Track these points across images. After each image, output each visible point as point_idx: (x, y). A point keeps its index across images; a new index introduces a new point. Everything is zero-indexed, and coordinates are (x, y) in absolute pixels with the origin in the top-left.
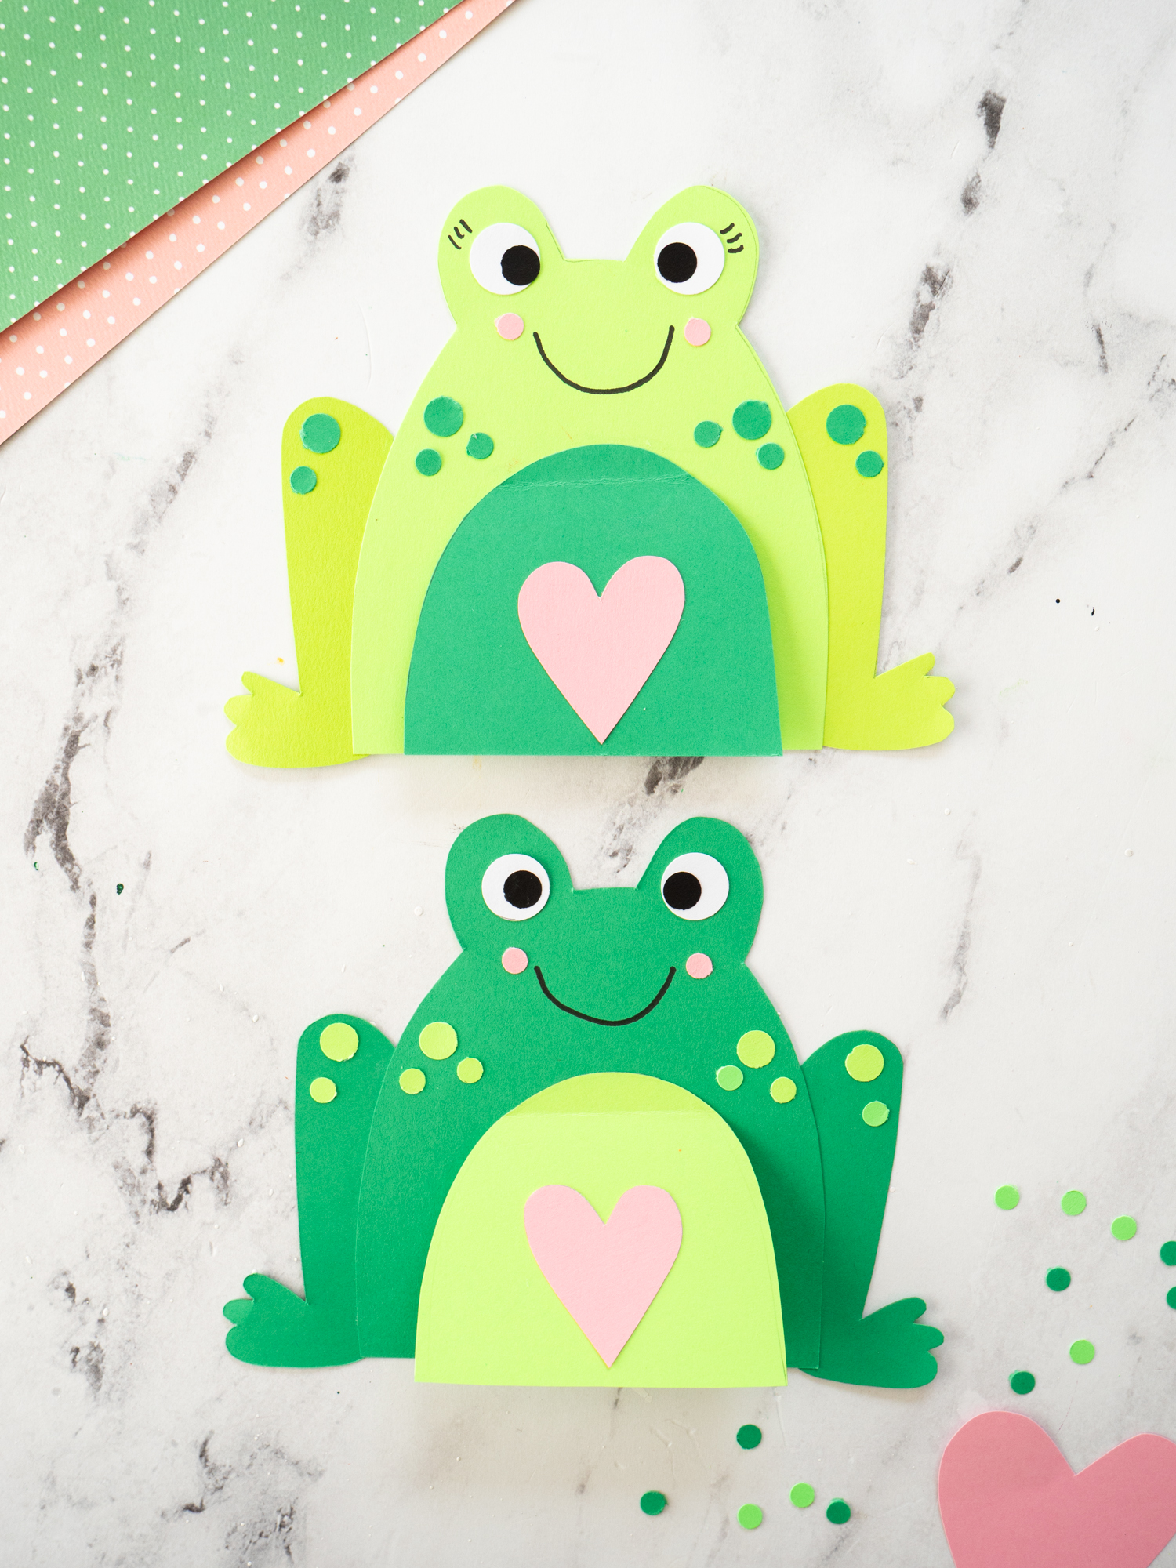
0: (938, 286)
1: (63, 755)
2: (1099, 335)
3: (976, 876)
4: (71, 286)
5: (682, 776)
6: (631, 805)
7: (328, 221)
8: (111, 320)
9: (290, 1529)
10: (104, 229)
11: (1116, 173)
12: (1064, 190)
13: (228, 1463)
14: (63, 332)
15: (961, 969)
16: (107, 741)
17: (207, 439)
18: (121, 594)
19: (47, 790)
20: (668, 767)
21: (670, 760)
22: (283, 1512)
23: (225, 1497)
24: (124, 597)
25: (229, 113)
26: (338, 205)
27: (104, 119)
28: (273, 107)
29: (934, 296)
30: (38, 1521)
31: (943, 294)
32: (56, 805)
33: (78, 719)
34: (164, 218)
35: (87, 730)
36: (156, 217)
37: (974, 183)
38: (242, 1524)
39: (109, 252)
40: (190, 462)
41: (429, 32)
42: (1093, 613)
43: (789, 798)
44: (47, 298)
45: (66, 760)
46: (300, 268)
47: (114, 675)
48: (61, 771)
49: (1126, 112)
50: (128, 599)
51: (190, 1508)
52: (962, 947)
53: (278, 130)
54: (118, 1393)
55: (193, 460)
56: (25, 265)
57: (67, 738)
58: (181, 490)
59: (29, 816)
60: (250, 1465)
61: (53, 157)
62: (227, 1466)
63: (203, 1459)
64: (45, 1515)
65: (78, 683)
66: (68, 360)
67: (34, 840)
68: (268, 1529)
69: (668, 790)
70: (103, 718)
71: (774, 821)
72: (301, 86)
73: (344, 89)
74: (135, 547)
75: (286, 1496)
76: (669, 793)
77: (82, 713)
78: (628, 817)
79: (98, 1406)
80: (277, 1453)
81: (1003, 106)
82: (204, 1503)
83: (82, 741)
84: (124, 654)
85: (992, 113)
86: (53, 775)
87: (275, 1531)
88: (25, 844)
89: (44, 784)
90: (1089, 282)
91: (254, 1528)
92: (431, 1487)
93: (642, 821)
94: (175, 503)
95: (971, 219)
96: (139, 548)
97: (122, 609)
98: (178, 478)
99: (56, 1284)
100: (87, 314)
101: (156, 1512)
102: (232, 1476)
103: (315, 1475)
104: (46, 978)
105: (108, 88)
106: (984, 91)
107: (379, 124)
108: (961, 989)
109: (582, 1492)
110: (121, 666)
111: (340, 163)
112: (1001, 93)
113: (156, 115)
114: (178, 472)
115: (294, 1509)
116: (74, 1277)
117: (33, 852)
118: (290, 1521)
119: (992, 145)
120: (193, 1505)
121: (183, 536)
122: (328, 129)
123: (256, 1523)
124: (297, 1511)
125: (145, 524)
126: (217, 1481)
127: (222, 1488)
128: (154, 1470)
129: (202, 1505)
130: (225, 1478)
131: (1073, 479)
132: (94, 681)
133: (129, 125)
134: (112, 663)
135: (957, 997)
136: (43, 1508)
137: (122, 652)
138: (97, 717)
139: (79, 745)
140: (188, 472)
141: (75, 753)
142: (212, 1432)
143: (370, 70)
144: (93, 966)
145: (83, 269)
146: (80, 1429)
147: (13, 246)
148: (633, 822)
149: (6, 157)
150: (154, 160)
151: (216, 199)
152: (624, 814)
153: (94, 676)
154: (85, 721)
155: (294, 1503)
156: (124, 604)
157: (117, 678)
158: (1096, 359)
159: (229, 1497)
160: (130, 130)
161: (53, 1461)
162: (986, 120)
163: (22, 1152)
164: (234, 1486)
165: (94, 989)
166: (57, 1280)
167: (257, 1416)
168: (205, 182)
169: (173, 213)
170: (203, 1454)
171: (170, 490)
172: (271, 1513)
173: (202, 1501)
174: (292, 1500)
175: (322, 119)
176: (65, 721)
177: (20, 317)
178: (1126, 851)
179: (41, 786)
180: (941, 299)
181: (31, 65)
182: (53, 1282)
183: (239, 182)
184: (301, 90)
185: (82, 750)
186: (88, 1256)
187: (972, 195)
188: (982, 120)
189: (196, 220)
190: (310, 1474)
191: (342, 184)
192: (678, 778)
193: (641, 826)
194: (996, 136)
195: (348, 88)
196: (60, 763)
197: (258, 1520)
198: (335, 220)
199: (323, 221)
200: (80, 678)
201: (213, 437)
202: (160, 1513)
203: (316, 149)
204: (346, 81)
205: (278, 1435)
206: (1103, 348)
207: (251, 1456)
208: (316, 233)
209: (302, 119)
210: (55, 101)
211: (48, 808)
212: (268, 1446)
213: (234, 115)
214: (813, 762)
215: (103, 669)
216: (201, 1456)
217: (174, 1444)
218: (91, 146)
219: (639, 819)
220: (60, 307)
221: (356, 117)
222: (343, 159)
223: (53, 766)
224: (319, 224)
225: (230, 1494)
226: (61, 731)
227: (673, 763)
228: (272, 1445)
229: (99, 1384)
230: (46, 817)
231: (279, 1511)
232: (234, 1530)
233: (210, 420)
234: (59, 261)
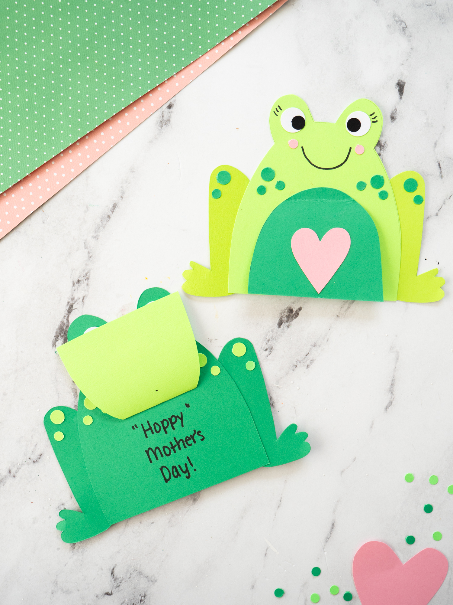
0: (382, 147)
1: (67, 312)
2: (439, 165)
3: (397, 359)
4: (74, 144)
5: (291, 321)
6: (272, 332)
7: (166, 123)
8: (88, 156)
9: (144, 602)
10: (87, 124)
11: (444, 109)
12: (426, 114)
13: (122, 576)
14: (71, 161)
15: (392, 393)
16: (83, 307)
17: (121, 199)
18: (89, 254)
19: (61, 325)
20: (286, 318)
21: (287, 316)
22: (142, 595)
23: (120, 589)
24: (90, 255)
25: (132, 84)
26: (170, 117)
27: (87, 86)
28: (147, 82)
29: (381, 151)
30: (50, 598)
31: (384, 150)
32: (64, 330)
33: (73, 299)
34: (108, 121)
35: (76, 303)
36: (105, 120)
37: (395, 112)
38: (126, 600)
39: (88, 132)
40: (115, 207)
41: (203, 57)
42: (438, 264)
43: (329, 330)
44: (66, 148)
45: (68, 314)
46: (156, 139)
47: (86, 283)
48: (66, 318)
49: (448, 87)
50: (92, 256)
51: (107, 594)
52: (392, 385)
53: (149, 90)
54: (81, 550)
55: (117, 206)
56: (58, 136)
57: (69, 306)
58: (112, 217)
59: (54, 334)
60: (130, 578)
61: (69, 99)
62: (121, 578)
63: (113, 575)
64: (53, 596)
65: (73, 286)
66: (73, 170)
67: (56, 343)
68: (136, 602)
69: (286, 326)
70: (82, 299)
71: (324, 338)
72: (157, 75)
73: (172, 77)
74: (95, 237)
75: (143, 589)
76: (286, 327)
77: (74, 297)
78: (271, 336)
79: (74, 554)
80: (140, 573)
81: (405, 85)
82: (112, 592)
83: (74, 307)
84: (90, 276)
85: (401, 87)
86: (63, 319)
87: (138, 603)
88: (52, 344)
89: (60, 323)
90: (435, 146)
91: (131, 601)
92: (197, 586)
93: (276, 338)
94: (109, 221)
95: (393, 124)
96: (96, 238)
97: (90, 259)
98: (111, 213)
99: (59, 508)
100: (79, 154)
101: (95, 595)
102: (123, 581)
103: (154, 581)
104: (59, 394)
105: (89, 75)
106: (398, 79)
107: (185, 89)
108: (392, 400)
109: (253, 588)
110: (89, 280)
111: (170, 102)
112: (404, 80)
113: (106, 85)
114: (111, 210)
115: (146, 594)
116: (66, 506)
117: (55, 347)
118: (144, 599)
119: (401, 98)
120: (108, 593)
121: (112, 234)
122: (167, 90)
123: (131, 600)
124: (147, 595)
125: (99, 229)
126: (117, 584)
127: (119, 586)
128: (94, 579)
129: (112, 593)
130: (120, 582)
131: (431, 216)
132: (79, 285)
133: (96, 88)
134: (85, 279)
135: (391, 403)
136: (52, 593)
137: (89, 275)
138: (80, 298)
139: (73, 308)
140: (114, 211)
141: (72, 311)
142: (116, 565)
143: (182, 70)
144: (76, 389)
145: (79, 138)
146: (67, 563)
147: (54, 130)
148: (273, 338)
149: (52, 99)
150: (105, 101)
151: (126, 114)
152: (270, 335)
153: (79, 283)
154: (75, 300)
155: (146, 592)
156: (91, 258)
157: (87, 284)
158: (438, 174)
159: (122, 590)
160: (97, 90)
161: (57, 576)
162: (398, 90)
163: (48, 459)
164: (124, 585)
165: (76, 398)
166: (60, 507)
167: (133, 559)
168: (123, 108)
169: (111, 119)
170: (112, 573)
171: (108, 217)
172: (137, 596)
173: (112, 591)
174: (145, 591)
175: (165, 87)
176: (68, 300)
177: (56, 155)
178: (451, 350)
179: (59, 323)
180: (383, 152)
181: (62, 67)
182: (58, 508)
183: (135, 108)
184: (157, 77)
185: (74, 310)
186: (71, 498)
187: (394, 115)
188: (397, 89)
189: (119, 121)
190: (152, 581)
191: (171, 110)
192: (290, 322)
193: (276, 339)
194: (402, 95)
195: (174, 76)
196: (66, 315)
197: (132, 599)
198: (169, 122)
199: (164, 122)
200: (74, 284)
201: (124, 198)
202: (96, 596)
203: (162, 97)
204: (173, 74)
205: (140, 566)
206: (441, 169)
207: (130, 574)
208: (162, 127)
209: (157, 87)
210: (70, 80)
211: (61, 331)
212: (136, 570)
213: (133, 85)
214: (338, 317)
215: (82, 281)
216: (112, 574)
217: (102, 569)
218: (82, 95)
219: (275, 337)
220: (70, 152)
221: (176, 86)
222: (172, 101)
223: (63, 316)
224: (163, 123)
225: (122, 588)
226: (66, 303)
227: (288, 317)
228: (138, 570)
229: (74, 546)
230: (60, 335)
231: (140, 595)
232: (123, 602)
233: (123, 192)
234: (70, 135)
